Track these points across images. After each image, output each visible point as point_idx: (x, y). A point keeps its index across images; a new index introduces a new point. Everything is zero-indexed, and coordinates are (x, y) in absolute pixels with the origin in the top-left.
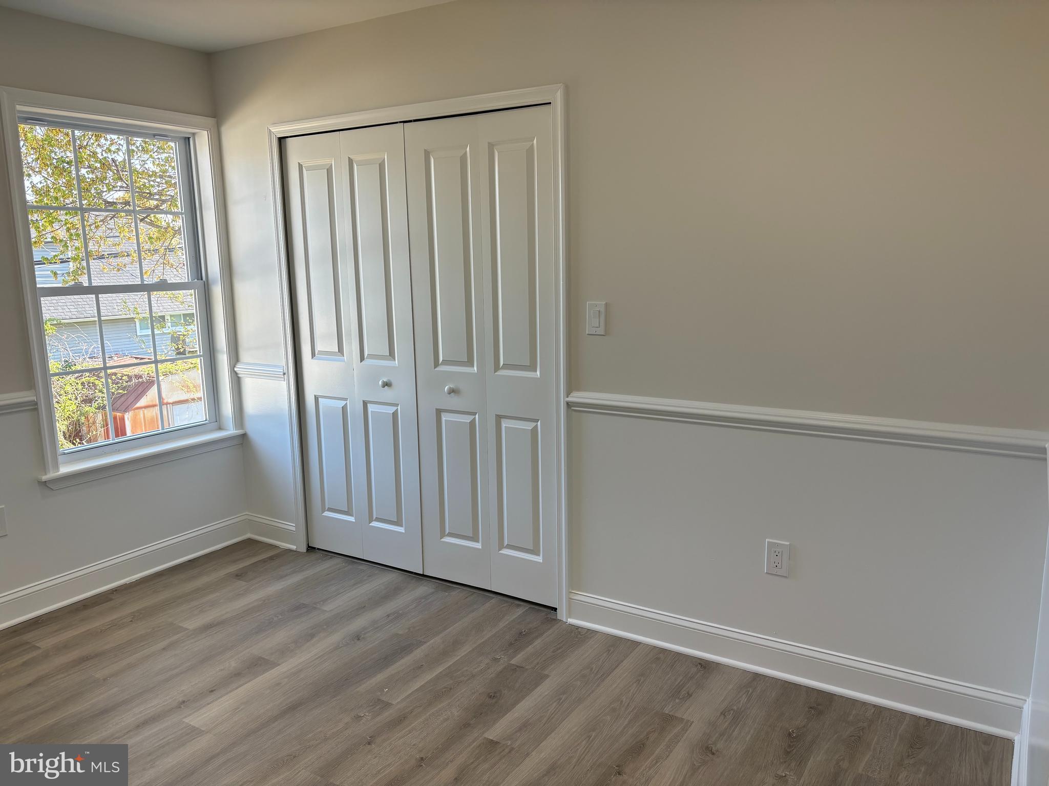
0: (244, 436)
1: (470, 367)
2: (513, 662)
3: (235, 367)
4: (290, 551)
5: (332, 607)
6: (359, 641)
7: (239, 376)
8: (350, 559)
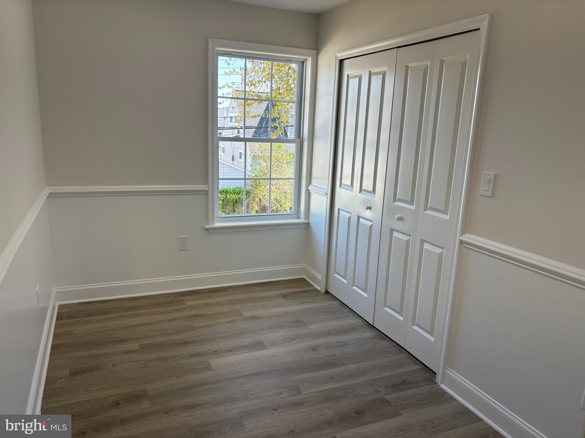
0: (308, 224)
1: (412, 205)
2: (387, 397)
3: (308, 187)
4: (317, 290)
5: (313, 327)
6: (313, 351)
7: (310, 192)
8: (342, 304)
